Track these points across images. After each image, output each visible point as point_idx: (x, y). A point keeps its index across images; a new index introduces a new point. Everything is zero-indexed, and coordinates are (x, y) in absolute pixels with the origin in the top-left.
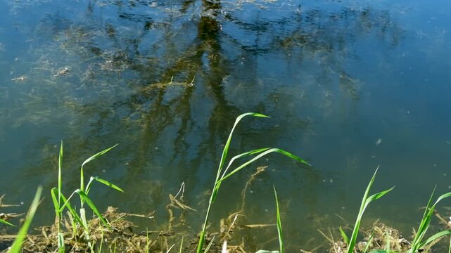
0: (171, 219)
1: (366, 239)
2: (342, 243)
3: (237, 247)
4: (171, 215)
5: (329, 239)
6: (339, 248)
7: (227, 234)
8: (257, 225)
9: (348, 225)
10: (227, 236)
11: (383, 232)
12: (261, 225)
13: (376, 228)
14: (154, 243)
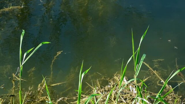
0: (14, 87)
1: (110, 84)
2: (97, 88)
3: (46, 97)
4: (14, 84)
5: (91, 87)
6: (96, 91)
7: (41, 91)
8: (56, 84)
9: (103, 77)
10: (41, 92)
11: (119, 79)
12: (58, 84)
13: (115, 77)
14: (4, 101)
